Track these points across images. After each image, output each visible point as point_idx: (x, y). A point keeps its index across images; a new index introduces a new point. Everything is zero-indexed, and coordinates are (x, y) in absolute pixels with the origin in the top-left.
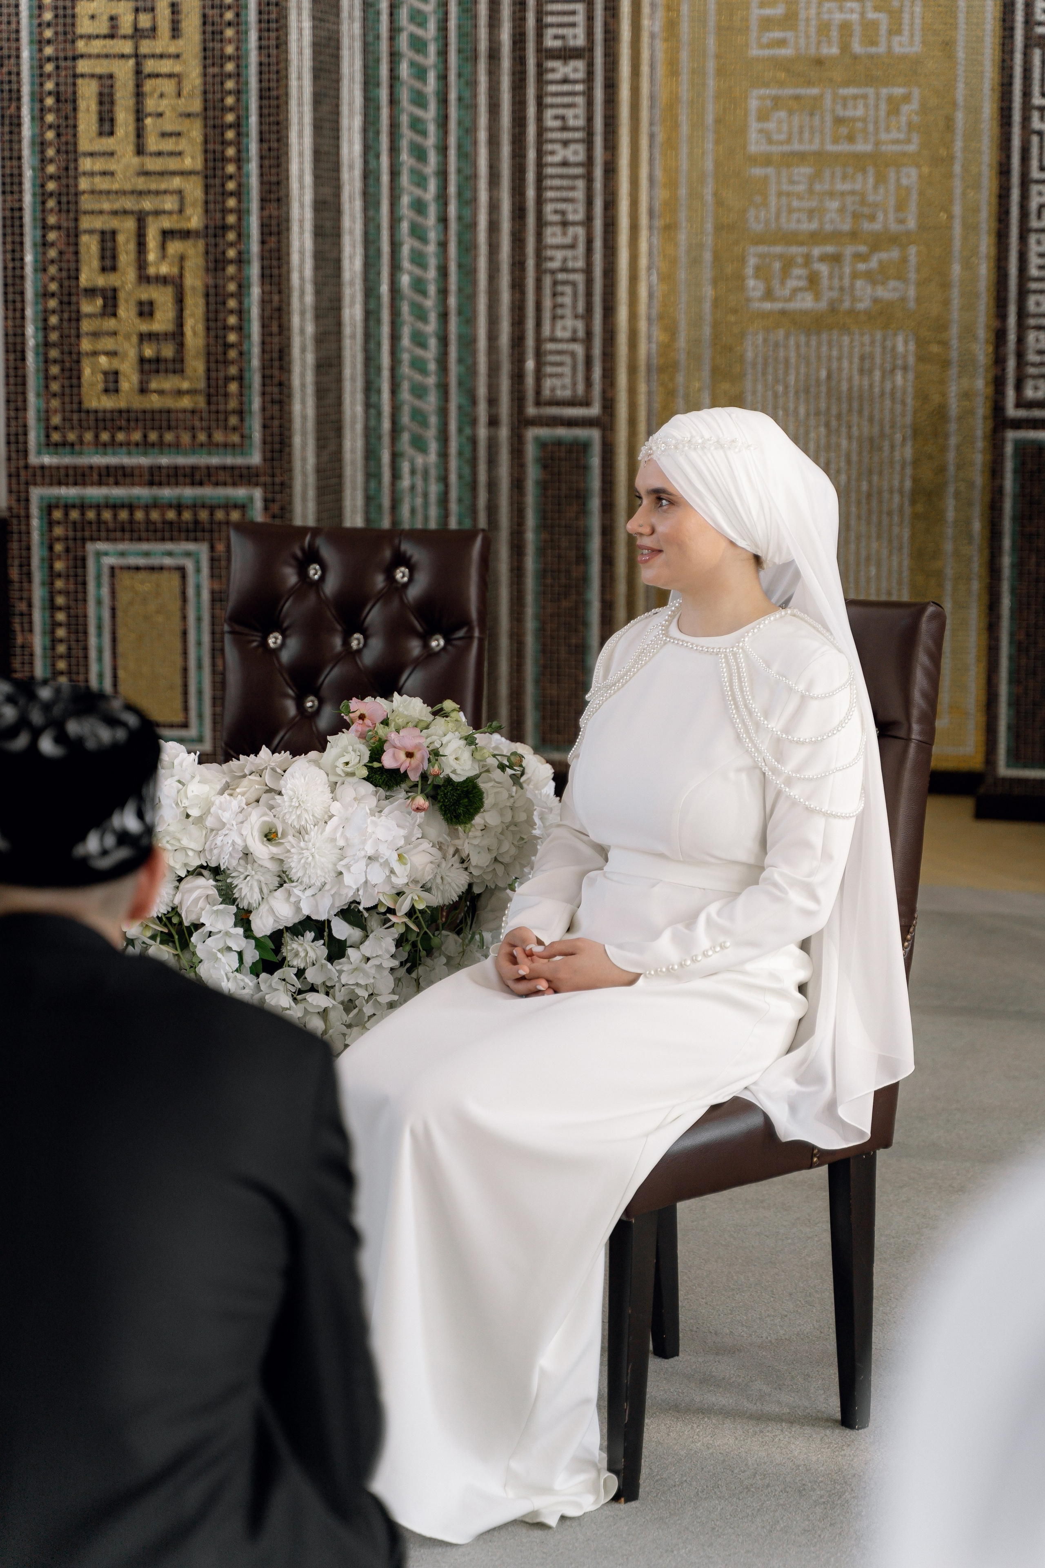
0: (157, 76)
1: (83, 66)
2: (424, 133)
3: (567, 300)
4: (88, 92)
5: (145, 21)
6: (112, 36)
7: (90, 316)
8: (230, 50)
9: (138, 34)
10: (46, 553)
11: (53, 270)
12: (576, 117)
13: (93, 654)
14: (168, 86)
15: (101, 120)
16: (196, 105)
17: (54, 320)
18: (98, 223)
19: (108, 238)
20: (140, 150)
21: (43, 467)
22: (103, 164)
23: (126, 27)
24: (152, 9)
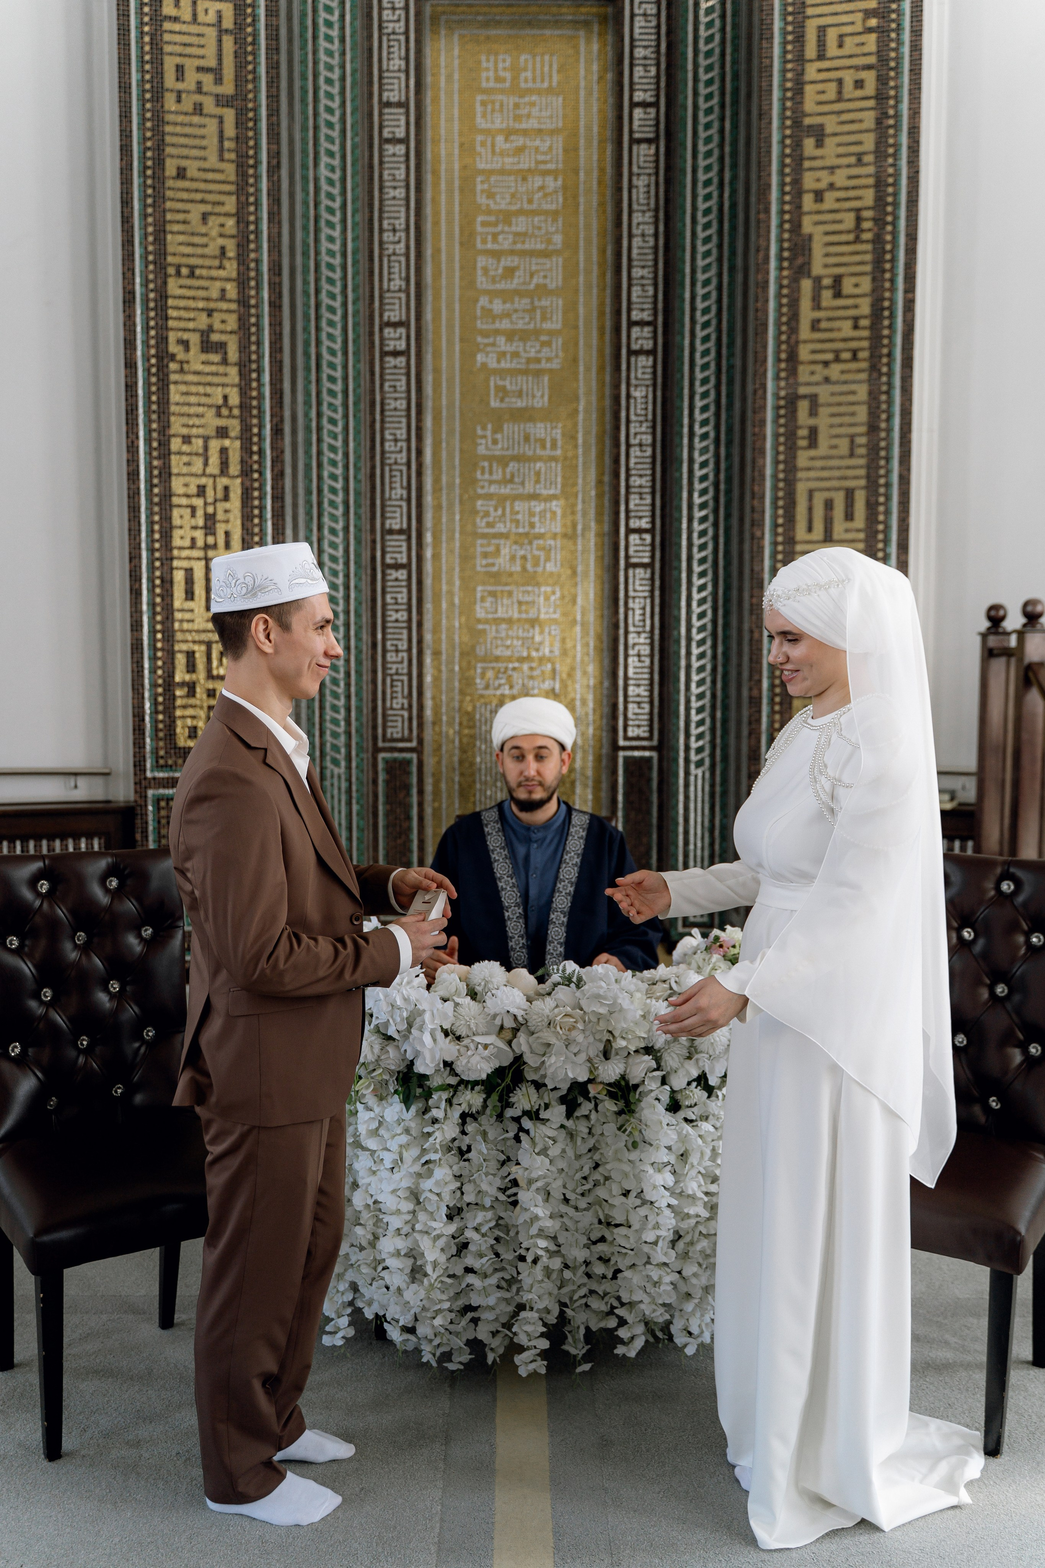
1: (176, 563)
3: (399, 689)
4: (179, 577)
5: (211, 540)
6: (192, 548)
7: (181, 697)
9: (206, 547)
10: (156, 825)
11: (160, 672)
12: (402, 598)
15: (187, 592)
17: (160, 699)
18: (184, 647)
19: (190, 655)
21: (154, 779)
22: (187, 616)
23: (200, 543)
24: (214, 534)
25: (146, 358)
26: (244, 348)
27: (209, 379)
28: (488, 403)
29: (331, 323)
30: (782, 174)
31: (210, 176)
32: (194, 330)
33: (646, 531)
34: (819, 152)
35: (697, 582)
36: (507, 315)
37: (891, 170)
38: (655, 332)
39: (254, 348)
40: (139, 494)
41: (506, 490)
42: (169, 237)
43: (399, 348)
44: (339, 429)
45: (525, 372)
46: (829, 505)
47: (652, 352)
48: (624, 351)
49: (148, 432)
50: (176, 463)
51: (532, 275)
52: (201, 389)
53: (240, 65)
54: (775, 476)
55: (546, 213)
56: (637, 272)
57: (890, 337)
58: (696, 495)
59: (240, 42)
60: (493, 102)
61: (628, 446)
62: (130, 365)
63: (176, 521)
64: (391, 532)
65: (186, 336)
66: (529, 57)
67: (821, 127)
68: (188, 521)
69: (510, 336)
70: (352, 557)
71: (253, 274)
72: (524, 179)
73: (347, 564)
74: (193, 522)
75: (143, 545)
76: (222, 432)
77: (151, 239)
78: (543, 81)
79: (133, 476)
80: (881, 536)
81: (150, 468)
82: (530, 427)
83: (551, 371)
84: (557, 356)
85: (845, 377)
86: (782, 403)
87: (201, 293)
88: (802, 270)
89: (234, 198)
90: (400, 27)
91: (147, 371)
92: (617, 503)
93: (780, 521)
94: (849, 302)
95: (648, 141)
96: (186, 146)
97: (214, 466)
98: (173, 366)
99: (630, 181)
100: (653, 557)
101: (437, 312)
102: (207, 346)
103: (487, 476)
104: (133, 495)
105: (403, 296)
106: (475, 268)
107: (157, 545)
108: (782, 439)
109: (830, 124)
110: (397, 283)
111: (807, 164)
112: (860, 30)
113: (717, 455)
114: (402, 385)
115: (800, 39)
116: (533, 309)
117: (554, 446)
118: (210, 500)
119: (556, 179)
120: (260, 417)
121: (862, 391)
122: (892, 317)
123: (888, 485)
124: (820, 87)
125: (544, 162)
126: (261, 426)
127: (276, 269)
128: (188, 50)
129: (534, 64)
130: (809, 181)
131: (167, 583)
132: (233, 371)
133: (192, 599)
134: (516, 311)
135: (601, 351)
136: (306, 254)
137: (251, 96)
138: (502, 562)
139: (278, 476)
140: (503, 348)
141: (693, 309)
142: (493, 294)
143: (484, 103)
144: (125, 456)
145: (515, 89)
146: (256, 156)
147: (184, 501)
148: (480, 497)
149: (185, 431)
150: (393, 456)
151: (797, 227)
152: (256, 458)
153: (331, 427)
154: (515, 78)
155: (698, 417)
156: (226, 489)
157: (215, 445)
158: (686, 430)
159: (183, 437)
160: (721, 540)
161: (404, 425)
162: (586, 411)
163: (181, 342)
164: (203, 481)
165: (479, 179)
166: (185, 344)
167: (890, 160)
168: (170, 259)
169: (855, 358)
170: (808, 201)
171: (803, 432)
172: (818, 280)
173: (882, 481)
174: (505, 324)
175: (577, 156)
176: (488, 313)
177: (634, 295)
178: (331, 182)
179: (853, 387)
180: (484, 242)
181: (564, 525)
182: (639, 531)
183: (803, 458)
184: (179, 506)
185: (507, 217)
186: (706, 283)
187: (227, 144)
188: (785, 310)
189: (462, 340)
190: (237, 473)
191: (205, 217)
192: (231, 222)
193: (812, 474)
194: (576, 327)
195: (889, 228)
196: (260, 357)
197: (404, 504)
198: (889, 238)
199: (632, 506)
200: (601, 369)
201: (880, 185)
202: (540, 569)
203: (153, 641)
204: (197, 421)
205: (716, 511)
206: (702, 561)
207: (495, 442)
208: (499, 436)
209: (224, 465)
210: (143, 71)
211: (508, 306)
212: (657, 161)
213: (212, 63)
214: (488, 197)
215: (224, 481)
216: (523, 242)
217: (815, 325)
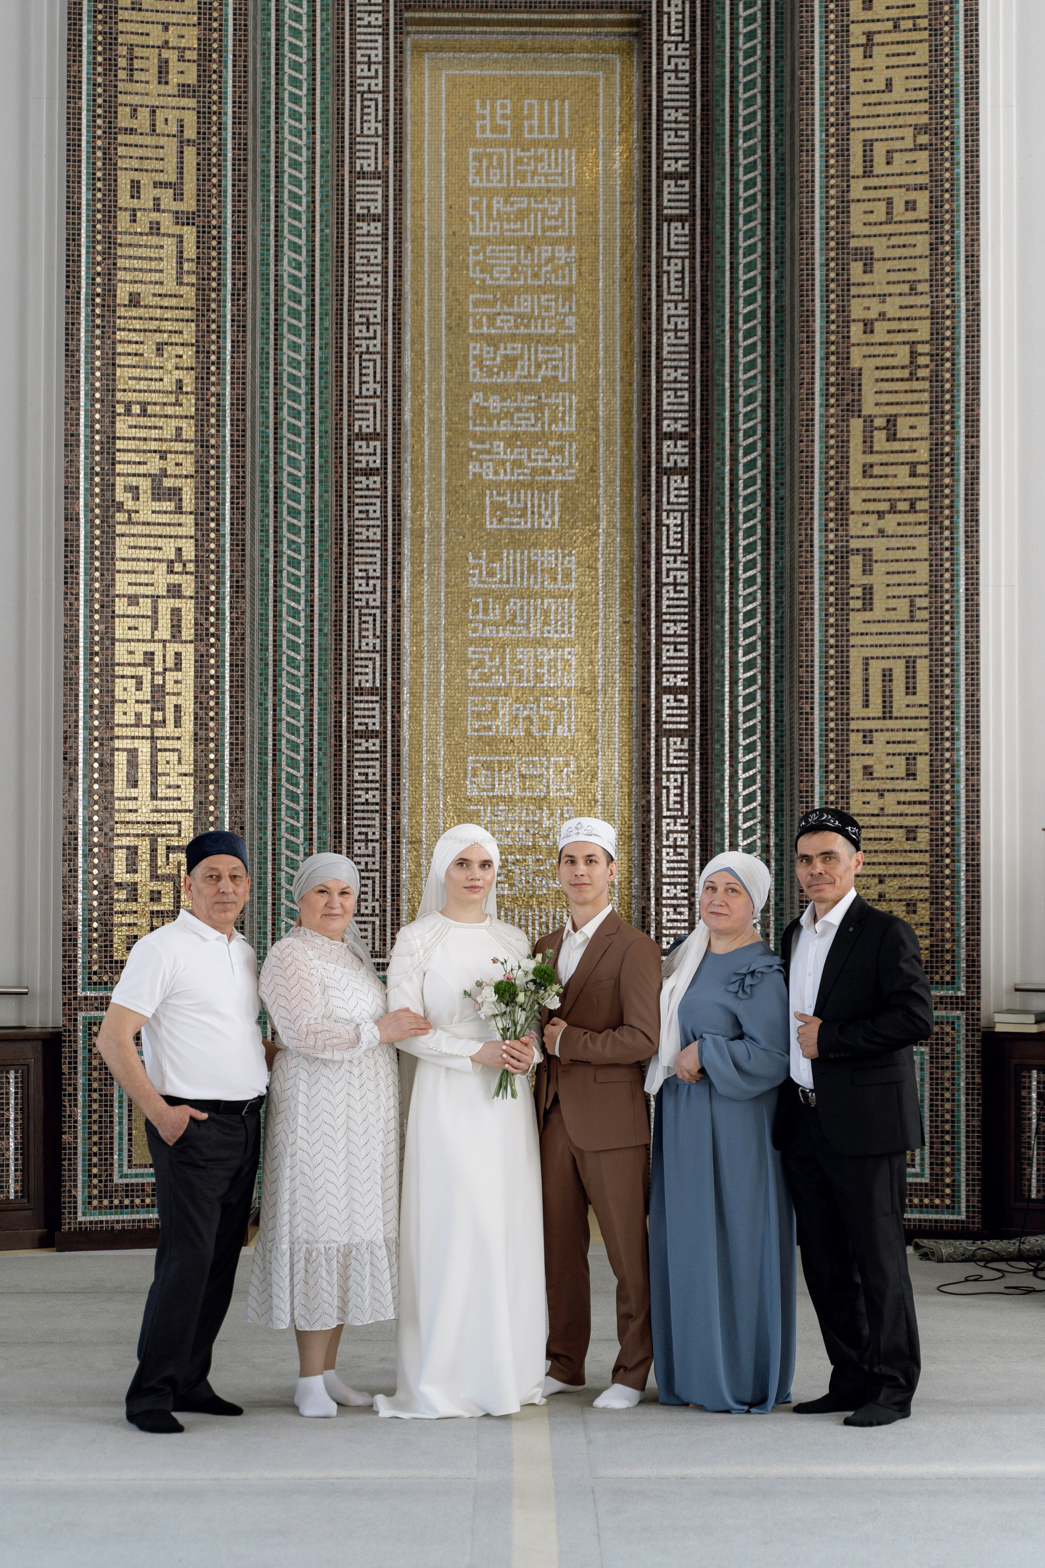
0: (165, 750)
1: (118, 744)
2: (297, 785)
4: (121, 759)
5: (158, 716)
6: (137, 725)
7: (118, 900)
8: (212, 735)
9: (154, 724)
10: (87, 1055)
11: (96, 872)
12: (374, 773)
13: (116, 1119)
14: (173, 757)
15: (129, 777)
16: (189, 769)
17: (96, 904)
18: (125, 841)
19: (133, 851)
20: (154, 797)
21: (86, 998)
22: (131, 805)
23: (146, 720)
24: (163, 709)
25: (89, 509)
26: (201, 494)
27: (160, 530)
28: (482, 525)
29: (293, 446)
30: (826, 300)
31: (166, 302)
32: (144, 475)
33: (683, 690)
34: (867, 278)
35: (743, 758)
36: (509, 415)
37: (948, 302)
38: (692, 446)
39: (212, 493)
40: (77, 663)
41: (505, 634)
42: (118, 371)
43: (372, 465)
44: (302, 573)
45: (530, 485)
46: (887, 676)
47: (689, 471)
48: (653, 469)
49: (90, 591)
50: (120, 629)
51: (538, 366)
52: (151, 542)
53: (203, 178)
54: (824, 642)
55: (555, 289)
56: (668, 375)
57: (951, 486)
58: (741, 652)
59: (203, 153)
60: (490, 156)
61: (659, 584)
62: (71, 518)
63: (119, 694)
64: (360, 691)
65: (134, 481)
66: (535, 102)
67: (870, 250)
68: (132, 695)
69: (512, 440)
70: (316, 727)
71: (213, 410)
72: (529, 248)
73: (309, 735)
74: (140, 696)
75: (81, 723)
76: (175, 591)
77: (98, 374)
78: (552, 131)
79: (71, 642)
80: (947, 713)
81: (90, 632)
82: (536, 554)
83: (564, 484)
84: (571, 466)
85: (901, 530)
86: (832, 557)
87: (154, 433)
88: (852, 408)
89: (193, 325)
90: (377, 84)
91: (90, 523)
92: (646, 655)
93: (832, 694)
94: (906, 446)
95: (681, 219)
96: (141, 270)
97: (164, 632)
98: (120, 517)
99: (659, 266)
100: (692, 722)
101: (418, 413)
102: (158, 493)
103: (480, 616)
104: (71, 664)
105: (378, 401)
106: (466, 357)
107: (96, 723)
108: (832, 599)
109: (880, 248)
110: (371, 386)
111: (854, 291)
112: (912, 146)
113: (766, 604)
114: (375, 511)
115: (844, 153)
116: (540, 408)
117: (567, 576)
118: (159, 669)
119: (568, 250)
120: (219, 572)
121: (922, 547)
122: (953, 463)
123: (953, 654)
124: (868, 206)
125: (556, 228)
126: (219, 583)
127: (239, 404)
128: (146, 164)
129: (541, 111)
130: (857, 309)
131: (107, 766)
132: (189, 520)
133: (135, 786)
134: (519, 409)
135: (626, 459)
136: (264, 365)
137: (214, 212)
138: (501, 725)
139: (238, 641)
140: (502, 456)
141: (734, 430)
142: (489, 389)
143: (478, 158)
144: (62, 620)
145: (518, 142)
146: (219, 279)
147: (128, 671)
148: (472, 642)
149: (132, 590)
150: (364, 597)
151: (845, 359)
152: (212, 619)
153: (292, 570)
154: (518, 129)
155: (742, 559)
156: (178, 655)
157: (165, 606)
158: (727, 573)
159: (130, 597)
160: (772, 706)
161: (378, 560)
162: (608, 535)
163: (129, 489)
164: (150, 647)
165: (471, 249)
166: (135, 491)
167: (947, 290)
168: (119, 396)
169: (912, 509)
170: (856, 330)
171: (857, 592)
172: (869, 420)
173: (947, 649)
174: (504, 427)
175: (596, 222)
176: (482, 411)
177: (666, 401)
178: (296, 281)
179: (912, 542)
180: (478, 324)
181: (582, 677)
182: (673, 690)
183: (856, 622)
184: (123, 677)
185: (507, 295)
186: (750, 399)
187: (186, 266)
188: (832, 452)
189: (448, 446)
190: (192, 638)
191: (160, 349)
192: (190, 352)
193: (867, 640)
194: (595, 430)
195: (948, 365)
196: (220, 504)
197: (377, 656)
198: (948, 376)
199: (665, 660)
200: (626, 483)
201: (936, 317)
202: (549, 734)
203: (88, 834)
204: (143, 578)
205: (766, 670)
206: (750, 732)
207: (491, 574)
208: (496, 565)
209: (176, 627)
210: (93, 189)
211: (508, 403)
212: (692, 243)
213: (173, 178)
214: (482, 271)
215: (172, 648)
216: (527, 326)
217: (867, 471)
